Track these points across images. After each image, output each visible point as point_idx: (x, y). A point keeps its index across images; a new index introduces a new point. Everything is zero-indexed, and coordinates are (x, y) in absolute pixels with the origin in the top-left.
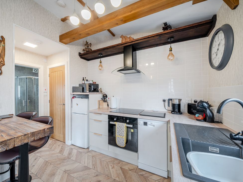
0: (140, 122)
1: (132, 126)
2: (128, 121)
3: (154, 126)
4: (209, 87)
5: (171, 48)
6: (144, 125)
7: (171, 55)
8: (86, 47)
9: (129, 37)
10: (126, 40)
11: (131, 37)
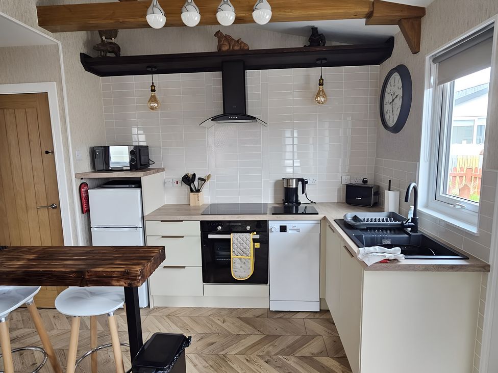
0: (274, 226)
1: (259, 236)
2: (248, 228)
3: (298, 230)
4: (377, 157)
5: (321, 79)
6: (280, 232)
7: (321, 93)
8: (104, 38)
9: (238, 41)
10: (230, 47)
11: (242, 42)
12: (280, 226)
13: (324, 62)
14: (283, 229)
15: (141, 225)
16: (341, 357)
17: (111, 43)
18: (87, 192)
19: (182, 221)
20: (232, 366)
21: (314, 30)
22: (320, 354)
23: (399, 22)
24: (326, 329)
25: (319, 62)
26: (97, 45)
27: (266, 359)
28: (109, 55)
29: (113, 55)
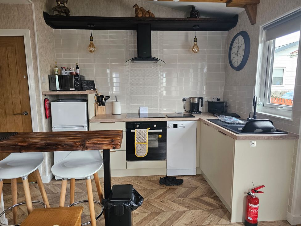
0: (170, 124)
1: (161, 130)
2: (155, 126)
3: (184, 127)
4: (225, 85)
5: (196, 38)
6: (174, 128)
7: (196, 47)
8: (59, 3)
9: (148, 12)
10: (143, 15)
11: (150, 13)
12: (174, 124)
13: (198, 27)
14: (175, 126)
15: (86, 125)
16: (214, 197)
17: (64, 7)
18: (50, 105)
19: (115, 122)
20: (154, 205)
21: (193, 7)
22: (202, 196)
23: (245, 6)
24: (202, 184)
25: (194, 28)
26: (55, 7)
27: (173, 201)
28: (62, 14)
29: (65, 15)
